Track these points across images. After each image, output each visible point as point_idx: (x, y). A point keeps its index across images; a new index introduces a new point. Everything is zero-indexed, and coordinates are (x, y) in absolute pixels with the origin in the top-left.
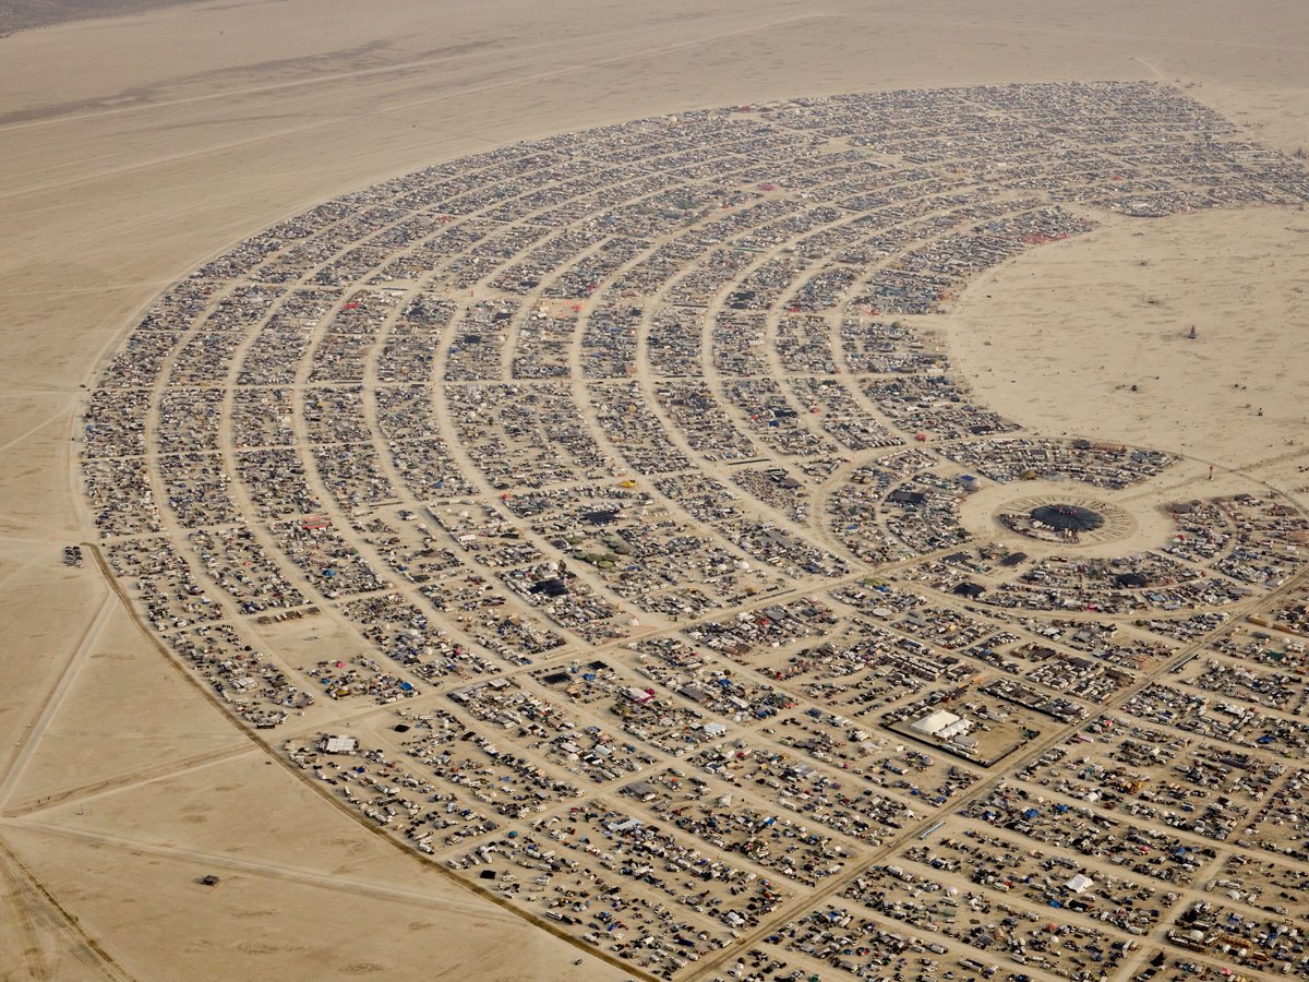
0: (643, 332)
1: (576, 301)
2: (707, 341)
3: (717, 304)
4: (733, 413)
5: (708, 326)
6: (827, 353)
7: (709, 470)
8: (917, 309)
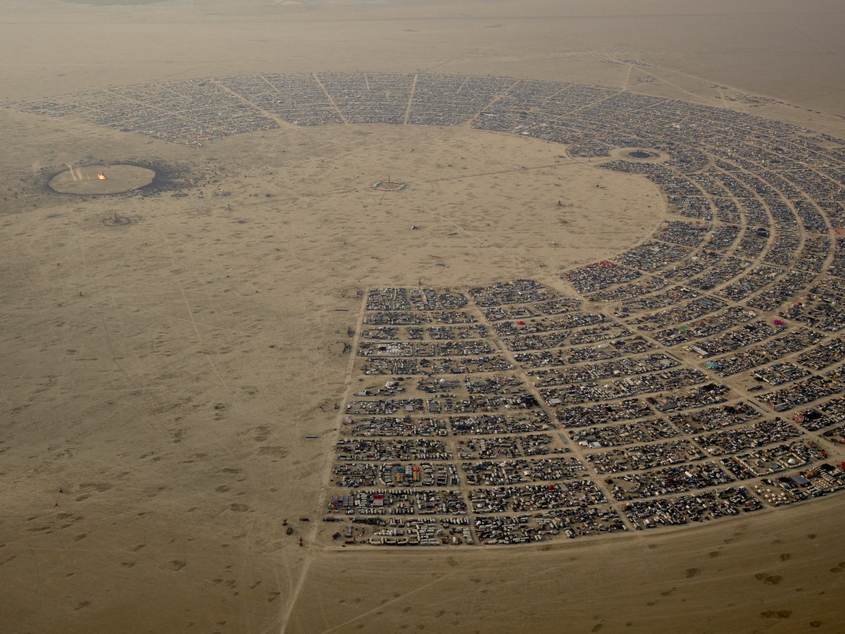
2: (768, 212)
3: (773, 232)
4: (747, 186)
5: (772, 221)
6: (717, 205)
7: (749, 172)
8: (678, 223)
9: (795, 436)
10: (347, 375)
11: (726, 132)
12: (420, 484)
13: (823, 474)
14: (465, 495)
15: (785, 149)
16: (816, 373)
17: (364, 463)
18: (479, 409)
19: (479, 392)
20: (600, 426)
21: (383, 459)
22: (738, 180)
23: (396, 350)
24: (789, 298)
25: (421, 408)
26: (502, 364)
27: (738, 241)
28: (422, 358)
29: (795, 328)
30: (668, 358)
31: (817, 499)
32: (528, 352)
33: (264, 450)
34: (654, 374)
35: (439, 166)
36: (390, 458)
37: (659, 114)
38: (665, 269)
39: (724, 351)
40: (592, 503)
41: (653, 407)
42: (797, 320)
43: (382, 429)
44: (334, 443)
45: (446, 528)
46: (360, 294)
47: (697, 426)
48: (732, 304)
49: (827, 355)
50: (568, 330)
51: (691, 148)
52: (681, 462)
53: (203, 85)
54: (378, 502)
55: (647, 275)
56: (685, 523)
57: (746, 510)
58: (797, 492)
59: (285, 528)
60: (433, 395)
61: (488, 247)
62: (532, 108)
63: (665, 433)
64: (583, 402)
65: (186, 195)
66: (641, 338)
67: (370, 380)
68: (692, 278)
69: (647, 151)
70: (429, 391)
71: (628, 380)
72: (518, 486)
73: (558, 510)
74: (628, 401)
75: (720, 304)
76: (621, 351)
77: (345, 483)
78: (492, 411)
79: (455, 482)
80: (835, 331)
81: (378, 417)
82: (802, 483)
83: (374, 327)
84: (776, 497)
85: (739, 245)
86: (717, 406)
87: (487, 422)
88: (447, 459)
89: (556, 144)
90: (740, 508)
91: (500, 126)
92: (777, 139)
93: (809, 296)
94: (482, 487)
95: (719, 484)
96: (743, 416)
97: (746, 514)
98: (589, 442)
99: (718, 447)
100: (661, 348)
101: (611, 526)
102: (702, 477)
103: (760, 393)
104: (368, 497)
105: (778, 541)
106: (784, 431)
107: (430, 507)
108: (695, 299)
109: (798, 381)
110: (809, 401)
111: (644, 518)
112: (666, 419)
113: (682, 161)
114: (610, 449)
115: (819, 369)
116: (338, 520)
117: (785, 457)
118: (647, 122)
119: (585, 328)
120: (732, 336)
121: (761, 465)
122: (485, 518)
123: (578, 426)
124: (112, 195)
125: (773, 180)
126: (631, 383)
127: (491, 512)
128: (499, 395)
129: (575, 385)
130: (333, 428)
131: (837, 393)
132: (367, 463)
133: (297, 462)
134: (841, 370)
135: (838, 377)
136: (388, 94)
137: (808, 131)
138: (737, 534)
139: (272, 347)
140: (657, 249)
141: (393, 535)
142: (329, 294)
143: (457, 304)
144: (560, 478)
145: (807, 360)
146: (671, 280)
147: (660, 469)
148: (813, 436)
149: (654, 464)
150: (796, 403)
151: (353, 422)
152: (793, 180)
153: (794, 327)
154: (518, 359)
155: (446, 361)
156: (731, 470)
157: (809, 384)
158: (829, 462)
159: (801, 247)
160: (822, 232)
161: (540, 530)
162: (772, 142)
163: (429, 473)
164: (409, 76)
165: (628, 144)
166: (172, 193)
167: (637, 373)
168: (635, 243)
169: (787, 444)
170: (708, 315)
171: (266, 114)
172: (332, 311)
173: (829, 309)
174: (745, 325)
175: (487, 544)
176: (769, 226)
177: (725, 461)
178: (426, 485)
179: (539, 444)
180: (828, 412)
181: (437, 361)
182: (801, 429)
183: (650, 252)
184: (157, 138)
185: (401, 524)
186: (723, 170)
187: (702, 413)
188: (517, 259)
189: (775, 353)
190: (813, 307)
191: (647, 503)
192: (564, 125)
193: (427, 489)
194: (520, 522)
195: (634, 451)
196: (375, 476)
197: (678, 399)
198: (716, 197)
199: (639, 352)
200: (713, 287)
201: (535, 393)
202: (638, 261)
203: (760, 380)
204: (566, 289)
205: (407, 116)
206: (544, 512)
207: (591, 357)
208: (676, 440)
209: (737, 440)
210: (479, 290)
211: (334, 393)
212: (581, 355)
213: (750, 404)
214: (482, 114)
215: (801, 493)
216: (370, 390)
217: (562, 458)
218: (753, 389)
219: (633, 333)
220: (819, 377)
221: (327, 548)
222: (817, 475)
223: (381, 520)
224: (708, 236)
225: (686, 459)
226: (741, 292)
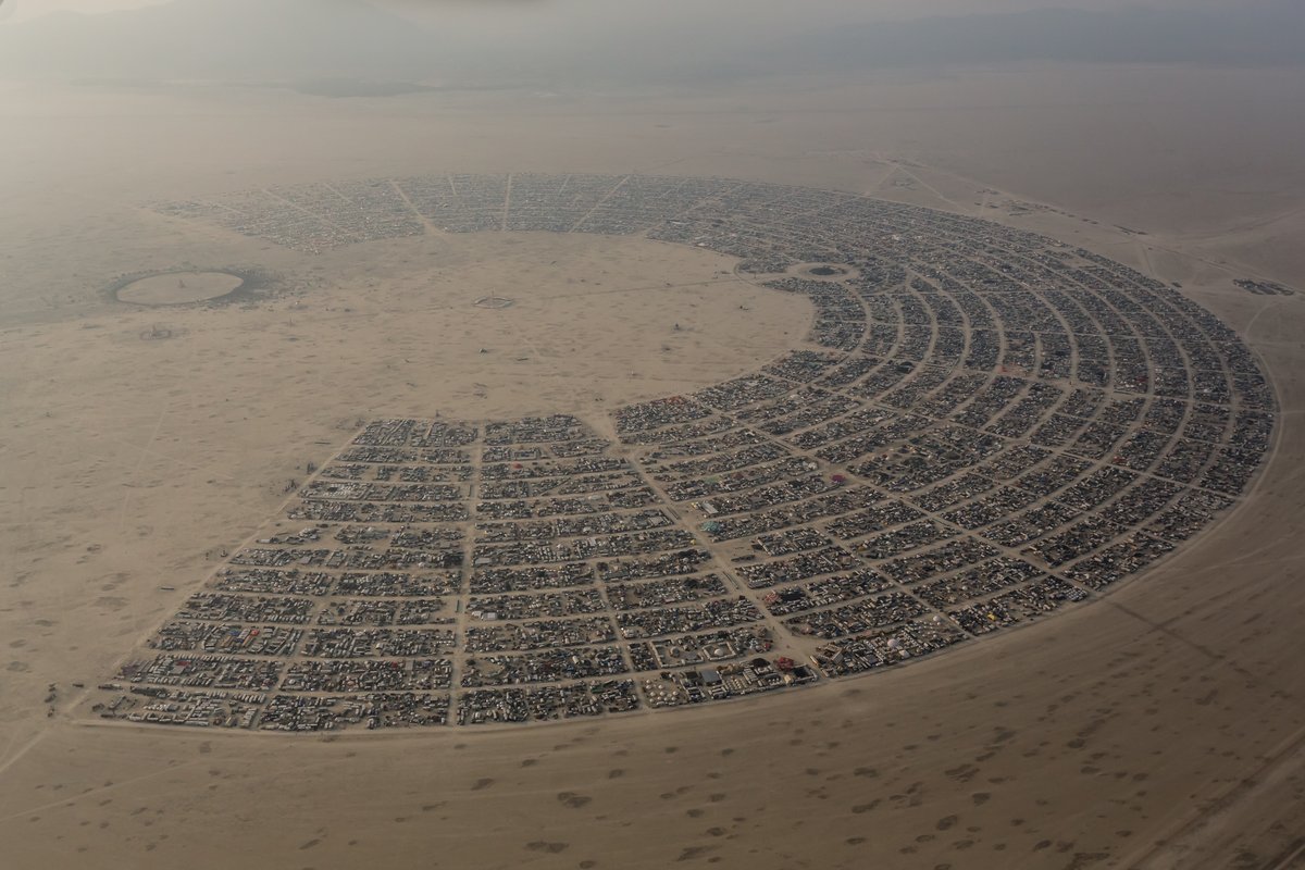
0: (966, 353)
1: (1004, 375)
2: (932, 345)
3: (920, 367)
4: (929, 311)
5: (928, 354)
6: (873, 333)
7: (946, 294)
8: (806, 354)
9: (748, 620)
10: (268, 518)
11: (954, 246)
12: (244, 651)
13: (748, 671)
14: (286, 669)
15: (1015, 266)
16: (837, 542)
17: (199, 621)
18: (386, 566)
19: (403, 545)
20: (512, 594)
21: (227, 618)
22: (924, 303)
23: (346, 491)
24: (876, 448)
25: (320, 562)
26: (458, 512)
27: (866, 377)
28: (367, 502)
29: (856, 486)
30: (663, 515)
31: (717, 702)
32: (498, 501)
33: (102, 601)
34: (630, 534)
35: (570, 281)
36: (236, 619)
37: (886, 223)
38: (744, 408)
39: (739, 511)
40: (429, 688)
41: (597, 574)
42: (866, 476)
43: (255, 583)
44: (187, 598)
45: (231, 706)
46: (359, 425)
47: (634, 600)
48: (798, 453)
49: (871, 522)
50: (568, 477)
51: (894, 263)
52: (578, 644)
53: (377, 185)
54: (179, 669)
55: (717, 413)
56: (525, 719)
57: (612, 710)
58: (693, 693)
59: (48, 694)
60: (346, 546)
61: (553, 375)
62: (735, 216)
63: (587, 607)
64: (517, 563)
65: (257, 307)
66: (649, 490)
67: (289, 525)
68: (770, 421)
69: (834, 267)
70: (346, 541)
71: (592, 541)
72: (356, 660)
73: (380, 693)
74: (571, 566)
75: (782, 453)
76: (613, 504)
77: (159, 644)
78: (400, 569)
79: (286, 652)
80: (906, 491)
81: (261, 569)
82: (710, 680)
83: (344, 464)
84: (666, 695)
85: (862, 382)
86: (677, 577)
87: (383, 581)
88: (301, 623)
89: (731, 257)
90: (607, 707)
91: (681, 236)
92: (1016, 255)
93: (905, 446)
94: (313, 660)
95: (604, 674)
96: (700, 592)
97: (609, 715)
98: (487, 611)
99: (640, 629)
100: (666, 503)
101: (429, 718)
102: (590, 663)
103: (743, 565)
104: (172, 663)
105: (622, 753)
106: (739, 613)
107: (233, 680)
108: (753, 446)
109: (804, 553)
110: (802, 577)
111: (477, 710)
112: (603, 590)
113: (870, 280)
114: (503, 623)
115: (847, 538)
116: (116, 688)
117: (714, 646)
118: (864, 233)
119: (589, 475)
120: (764, 493)
121: (677, 654)
122: (287, 697)
123: (488, 593)
124: (174, 305)
125: (970, 303)
126: (593, 543)
127: (300, 690)
128: (425, 549)
129: (523, 543)
130: (201, 578)
131: (847, 569)
132: (202, 622)
133: (127, 618)
134: (873, 540)
135: (865, 549)
136: (579, 197)
137: (1063, 246)
138: (578, 740)
139: (210, 482)
140: (755, 383)
141: (164, 710)
142: (322, 424)
143: (460, 441)
144: (415, 654)
145: (840, 526)
146: (741, 422)
147: (544, 651)
148: (773, 623)
149: (541, 644)
150: (784, 579)
151: (228, 574)
152: (996, 303)
153: (856, 482)
154: (479, 509)
155: (393, 507)
156: (633, 658)
157: (819, 556)
158: (767, 656)
159: (944, 385)
160: (983, 369)
161: (339, 716)
162: (1005, 258)
163: (264, 639)
164: (620, 177)
165: (818, 258)
166: (242, 305)
167: (611, 532)
168: (734, 376)
169: (729, 630)
170: (756, 466)
171: (420, 219)
172: (311, 443)
173: (919, 463)
174: (793, 479)
175: (264, 729)
176: (920, 360)
177: (632, 646)
178: (250, 652)
179: (423, 611)
180: (815, 592)
181: (382, 507)
182: (764, 611)
183: (741, 389)
184: (277, 243)
185: (184, 697)
186: (914, 292)
187: (652, 584)
188: (574, 391)
189: (804, 516)
190: (899, 462)
191: (496, 691)
192: (757, 235)
193: (246, 658)
194: (324, 705)
195: (533, 626)
196: (201, 638)
197: (635, 567)
198: (879, 323)
199: (634, 506)
200: (790, 431)
201: (468, 550)
202: (720, 398)
203: (758, 548)
204: (605, 427)
205: (578, 224)
206: (361, 695)
207: (571, 510)
208: (592, 616)
209: (668, 622)
210: (497, 426)
211: (236, 539)
212: (559, 507)
213: (722, 577)
214: (668, 222)
215: (699, 694)
216: (279, 537)
217: (438, 631)
218: (742, 558)
219: (646, 483)
220: (838, 549)
221: (74, 722)
222: (739, 672)
223: (163, 691)
224: (833, 369)
225: (588, 640)
226: (820, 438)
